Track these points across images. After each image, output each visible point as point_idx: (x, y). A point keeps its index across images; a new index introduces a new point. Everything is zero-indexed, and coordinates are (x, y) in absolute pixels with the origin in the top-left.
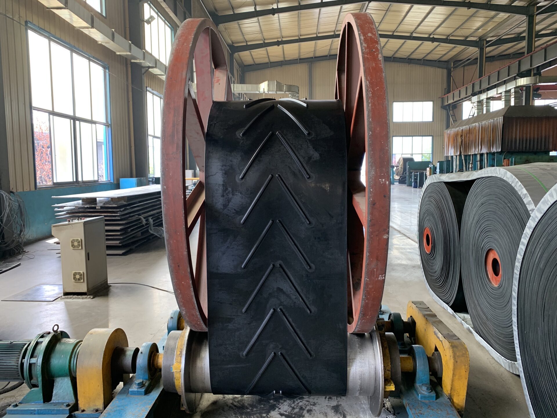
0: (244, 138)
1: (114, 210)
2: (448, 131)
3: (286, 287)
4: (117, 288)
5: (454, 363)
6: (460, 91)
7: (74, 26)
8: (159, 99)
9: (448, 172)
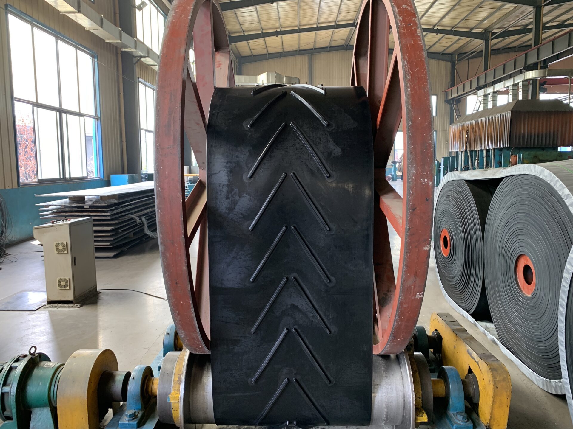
0: (253, 130)
1: (104, 209)
2: (452, 126)
3: (302, 303)
4: (107, 294)
5: (494, 389)
6: (464, 84)
7: (59, 10)
8: (152, 90)
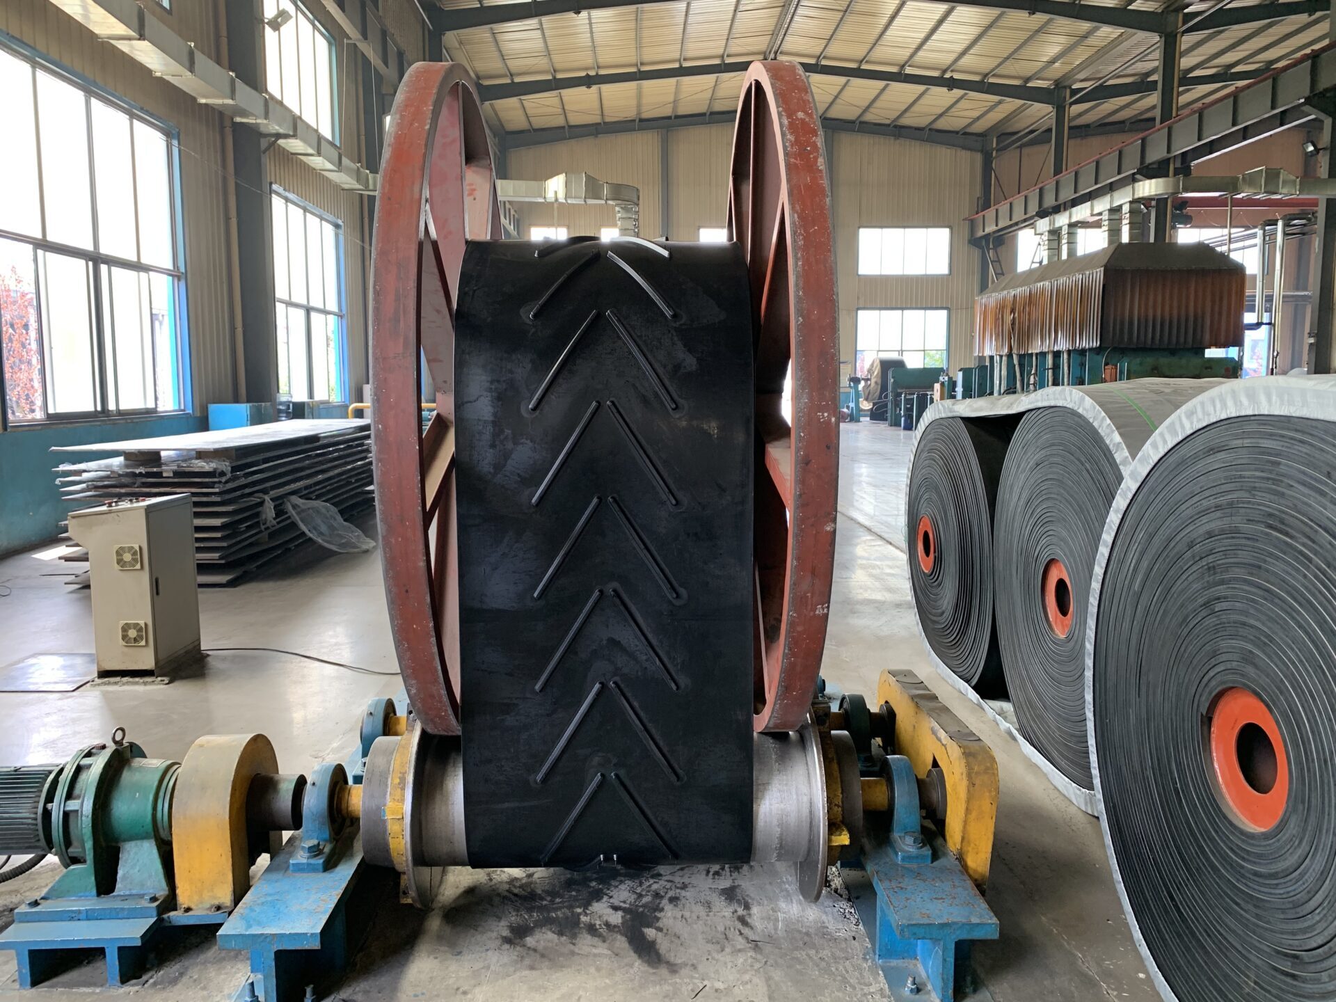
0: (539, 323)
1: (207, 480)
2: (982, 299)
4: (224, 659)
5: (968, 787)
6: (1011, 204)
7: (95, 32)
8: (302, 211)
9: (982, 394)
